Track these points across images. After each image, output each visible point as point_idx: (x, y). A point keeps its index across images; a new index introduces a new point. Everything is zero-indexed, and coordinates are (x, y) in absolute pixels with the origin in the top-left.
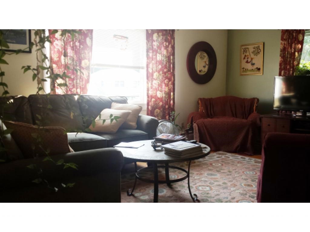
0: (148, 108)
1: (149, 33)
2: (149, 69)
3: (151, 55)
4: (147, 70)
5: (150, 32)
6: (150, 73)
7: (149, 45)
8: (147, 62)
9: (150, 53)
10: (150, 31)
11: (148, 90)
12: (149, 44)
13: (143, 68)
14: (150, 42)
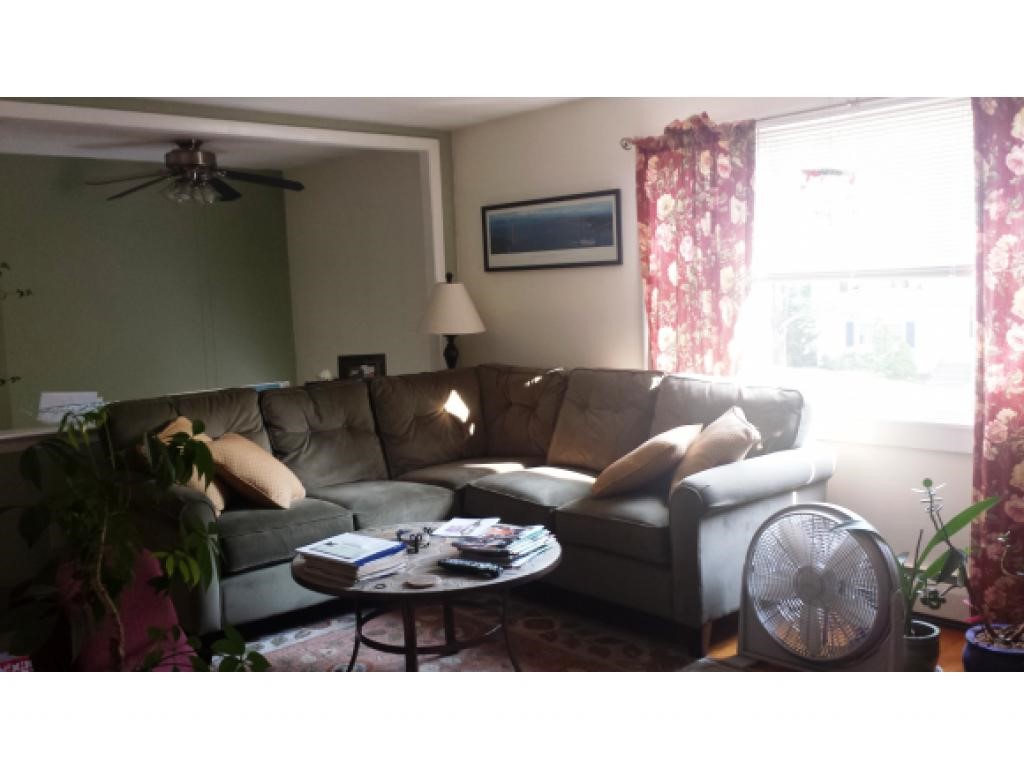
0: (978, 448)
1: (988, 116)
2: (986, 273)
3: (993, 209)
4: (980, 279)
5: (991, 112)
6: (988, 290)
7: (986, 167)
8: (981, 244)
9: (991, 201)
10: (994, 103)
11: (981, 369)
12: (988, 162)
13: (960, 271)
14: (991, 156)
